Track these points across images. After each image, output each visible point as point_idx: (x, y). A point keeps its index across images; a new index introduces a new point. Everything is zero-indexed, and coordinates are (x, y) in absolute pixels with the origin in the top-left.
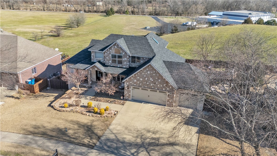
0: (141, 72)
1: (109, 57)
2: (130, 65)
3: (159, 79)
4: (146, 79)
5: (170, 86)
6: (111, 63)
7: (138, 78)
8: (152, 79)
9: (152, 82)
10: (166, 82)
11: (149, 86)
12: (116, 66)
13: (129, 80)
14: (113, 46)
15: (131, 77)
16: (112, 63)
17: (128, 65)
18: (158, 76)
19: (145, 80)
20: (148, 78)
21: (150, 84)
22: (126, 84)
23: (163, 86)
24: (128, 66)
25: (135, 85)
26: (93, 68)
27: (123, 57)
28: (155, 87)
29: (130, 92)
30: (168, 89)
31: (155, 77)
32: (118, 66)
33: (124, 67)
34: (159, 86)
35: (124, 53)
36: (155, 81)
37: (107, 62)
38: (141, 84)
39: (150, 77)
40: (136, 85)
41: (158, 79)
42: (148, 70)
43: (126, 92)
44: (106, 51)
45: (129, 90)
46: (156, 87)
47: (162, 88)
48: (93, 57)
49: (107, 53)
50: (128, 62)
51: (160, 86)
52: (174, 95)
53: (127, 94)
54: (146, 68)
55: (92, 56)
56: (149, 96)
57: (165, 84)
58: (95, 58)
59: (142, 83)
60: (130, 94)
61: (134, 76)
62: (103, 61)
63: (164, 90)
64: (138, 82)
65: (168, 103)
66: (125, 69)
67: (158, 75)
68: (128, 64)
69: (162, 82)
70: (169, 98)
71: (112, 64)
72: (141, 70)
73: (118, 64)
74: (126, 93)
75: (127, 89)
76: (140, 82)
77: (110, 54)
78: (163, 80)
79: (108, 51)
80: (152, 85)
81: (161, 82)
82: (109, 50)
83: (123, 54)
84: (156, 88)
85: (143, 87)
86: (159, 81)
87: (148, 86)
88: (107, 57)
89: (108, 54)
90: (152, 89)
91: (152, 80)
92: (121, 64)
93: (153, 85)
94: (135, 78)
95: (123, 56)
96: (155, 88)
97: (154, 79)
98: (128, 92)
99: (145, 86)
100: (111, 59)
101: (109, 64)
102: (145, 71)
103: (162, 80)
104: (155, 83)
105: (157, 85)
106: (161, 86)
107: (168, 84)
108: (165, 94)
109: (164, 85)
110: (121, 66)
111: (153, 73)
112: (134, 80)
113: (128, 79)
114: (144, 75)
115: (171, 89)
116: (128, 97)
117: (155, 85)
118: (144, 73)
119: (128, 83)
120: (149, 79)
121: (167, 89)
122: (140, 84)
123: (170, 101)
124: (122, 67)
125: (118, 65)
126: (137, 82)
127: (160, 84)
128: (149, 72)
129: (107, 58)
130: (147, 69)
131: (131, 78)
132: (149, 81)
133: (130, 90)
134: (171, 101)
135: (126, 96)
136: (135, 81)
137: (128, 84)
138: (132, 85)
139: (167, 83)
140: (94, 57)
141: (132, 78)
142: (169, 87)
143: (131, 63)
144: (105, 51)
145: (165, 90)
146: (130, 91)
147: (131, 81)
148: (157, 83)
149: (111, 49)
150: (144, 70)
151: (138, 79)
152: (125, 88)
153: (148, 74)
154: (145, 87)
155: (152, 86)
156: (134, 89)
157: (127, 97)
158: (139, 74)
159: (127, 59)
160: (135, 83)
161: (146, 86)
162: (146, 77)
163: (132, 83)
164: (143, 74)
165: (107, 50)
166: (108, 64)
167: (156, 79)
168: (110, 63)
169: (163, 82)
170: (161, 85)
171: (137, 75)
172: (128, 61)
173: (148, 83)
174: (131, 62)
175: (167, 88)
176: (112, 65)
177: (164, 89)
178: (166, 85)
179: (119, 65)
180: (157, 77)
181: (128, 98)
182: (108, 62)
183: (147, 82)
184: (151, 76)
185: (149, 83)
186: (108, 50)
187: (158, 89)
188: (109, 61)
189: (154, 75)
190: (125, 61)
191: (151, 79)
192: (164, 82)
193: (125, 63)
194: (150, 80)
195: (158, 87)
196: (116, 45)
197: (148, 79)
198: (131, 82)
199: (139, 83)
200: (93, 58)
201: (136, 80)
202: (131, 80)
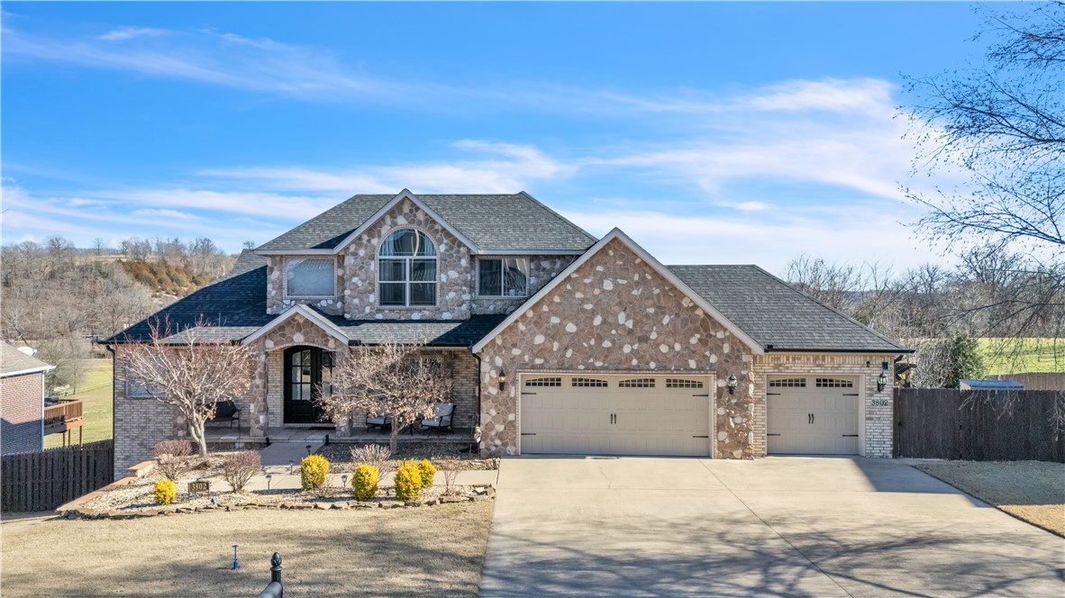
0: (569, 287)
1: (363, 276)
2: (474, 306)
3: (664, 314)
4: (598, 321)
5: (722, 341)
6: (377, 304)
7: (555, 320)
8: (627, 318)
9: (630, 332)
10: (698, 324)
11: (612, 357)
12: (403, 318)
13: (504, 340)
14: (388, 220)
15: (516, 321)
16: (381, 304)
17: (463, 302)
18: (658, 294)
19: (592, 327)
20: (606, 313)
21: (617, 346)
22: (492, 362)
23: (687, 346)
24: (464, 307)
25: (538, 361)
26: (284, 335)
27: (438, 266)
28: (648, 357)
29: (510, 405)
30: (713, 359)
31: (641, 307)
32: (415, 316)
33: (447, 316)
34: (664, 349)
35: (446, 244)
36: (646, 328)
37: (356, 301)
38: (569, 353)
39: (617, 308)
40: (546, 361)
41: (656, 313)
42: (604, 276)
43: (493, 412)
44: (352, 248)
45: (509, 393)
46: (652, 359)
47: (683, 356)
48: (274, 289)
49: (355, 254)
50: (464, 288)
51: (672, 348)
52: (748, 388)
53: (498, 422)
54: (592, 265)
55: (269, 287)
56: (613, 417)
57: (698, 336)
58: (285, 292)
59: (576, 346)
60: (511, 417)
61: (530, 314)
62: (330, 302)
63: (692, 370)
64: (556, 346)
65: (723, 435)
66: (454, 326)
67: (657, 291)
68: (466, 297)
69: (679, 327)
70: (721, 411)
71: (379, 311)
72: (568, 279)
73: (411, 304)
74: (489, 419)
75: (494, 391)
76: (566, 341)
77: (372, 258)
78: (683, 315)
79: (362, 244)
80: (627, 349)
81: (675, 328)
82: (369, 241)
83: (441, 254)
84: (653, 365)
85: (582, 367)
86: (666, 320)
87: (607, 356)
88: (354, 275)
89: (363, 258)
90: (629, 370)
91: (630, 324)
92: (431, 304)
93: (636, 347)
94: (538, 322)
95: (442, 259)
96: (648, 363)
97: (639, 318)
98: (503, 408)
99: (591, 360)
100: (377, 288)
101: (368, 310)
102: (587, 281)
103: (677, 315)
104: (644, 339)
105: (658, 345)
106: (678, 347)
107: (712, 333)
108: (697, 391)
109: (694, 341)
110: (427, 313)
111: (630, 287)
112: (534, 335)
113: (502, 334)
114: (583, 301)
115: (728, 355)
116: (501, 439)
117: (645, 345)
118: (584, 292)
119: (501, 356)
120: (610, 320)
121: (709, 358)
122: (564, 356)
123: (733, 425)
124: (437, 317)
125: (411, 311)
126: (549, 345)
127: (671, 340)
128: (608, 285)
129: (355, 280)
130: (600, 268)
131: (517, 328)
132: (614, 332)
133: (512, 395)
134: (735, 424)
135: (493, 433)
136: (539, 339)
137: (499, 361)
138: (524, 366)
139: (706, 330)
140: (281, 287)
141: (522, 327)
142: (717, 349)
143: (480, 294)
144: (347, 248)
145: (700, 369)
146: (514, 400)
147: (514, 345)
148: (653, 336)
149: (379, 232)
150: (585, 277)
151: (554, 326)
152: (487, 388)
153: (603, 291)
154: (592, 364)
155: (628, 358)
156: (531, 389)
157: (498, 442)
158: (557, 299)
159: (460, 273)
160: (541, 351)
161: (596, 359)
162: (593, 313)
163: (522, 356)
164: (579, 295)
165: (353, 242)
166: (360, 313)
167: (647, 316)
168: (370, 304)
169: (686, 325)
170: (675, 341)
171: (545, 308)
172: (465, 285)
173: (607, 344)
174: (477, 291)
175: (707, 353)
176: (379, 316)
177: (693, 364)
178: (700, 340)
179: (420, 311)
180: (651, 302)
181: (505, 445)
182: (361, 300)
183: (600, 339)
184: (620, 304)
185: (613, 342)
186: (360, 238)
187: (662, 368)
188: (363, 294)
189: (635, 292)
190: (451, 284)
191: (621, 318)
192: (690, 325)
193: (452, 295)
194: (618, 326)
195: (660, 358)
196: (401, 212)
197: (604, 322)
198: (516, 352)
199: (559, 350)
200: (274, 293)
201: (546, 335)
202: (514, 339)
